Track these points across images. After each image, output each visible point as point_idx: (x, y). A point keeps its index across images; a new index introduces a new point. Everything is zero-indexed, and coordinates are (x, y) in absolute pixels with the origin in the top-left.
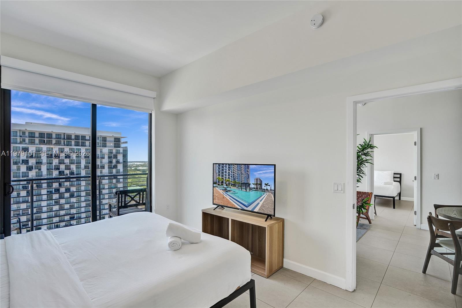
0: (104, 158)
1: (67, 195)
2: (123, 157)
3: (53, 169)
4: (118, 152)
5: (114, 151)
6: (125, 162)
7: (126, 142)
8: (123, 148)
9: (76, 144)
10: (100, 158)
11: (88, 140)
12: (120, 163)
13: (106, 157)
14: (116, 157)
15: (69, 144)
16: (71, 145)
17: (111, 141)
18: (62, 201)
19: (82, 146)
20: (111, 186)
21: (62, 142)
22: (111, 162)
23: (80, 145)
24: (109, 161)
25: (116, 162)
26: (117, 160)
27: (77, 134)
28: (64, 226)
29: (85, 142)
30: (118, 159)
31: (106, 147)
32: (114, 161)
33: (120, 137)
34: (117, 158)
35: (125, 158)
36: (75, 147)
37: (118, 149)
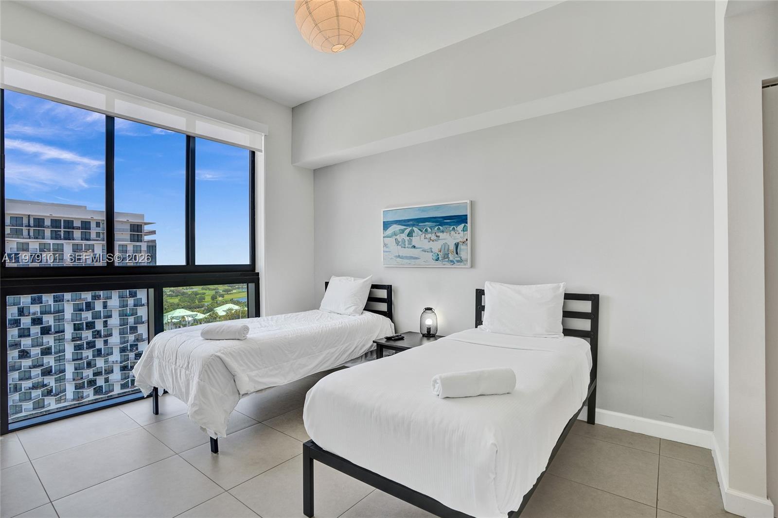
1: (35, 330)
4: (137, 250)
5: (131, 248)
7: (154, 232)
8: (148, 242)
9: (54, 235)
11: (77, 229)
15: (39, 235)
16: (43, 238)
17: (123, 230)
18: (26, 342)
19: (65, 239)
20: (125, 312)
21: (25, 232)
23: (62, 237)
27: (56, 217)
28: (29, 388)
29: (73, 231)
33: (142, 223)
36: (52, 242)
37: (138, 244)
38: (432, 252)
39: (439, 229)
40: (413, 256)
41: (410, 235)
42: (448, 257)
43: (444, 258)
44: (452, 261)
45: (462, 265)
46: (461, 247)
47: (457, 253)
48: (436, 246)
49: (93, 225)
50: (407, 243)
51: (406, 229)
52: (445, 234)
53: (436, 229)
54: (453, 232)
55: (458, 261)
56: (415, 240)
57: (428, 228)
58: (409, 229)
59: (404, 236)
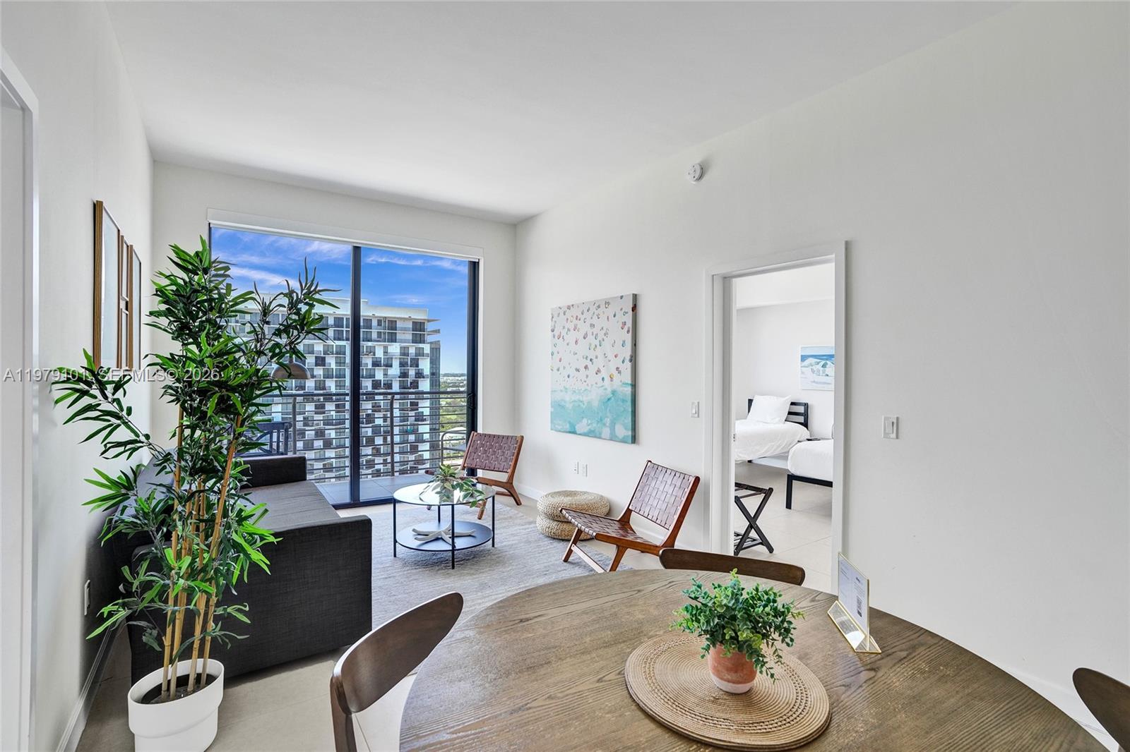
0: (391, 366)
2: (431, 363)
3: (294, 388)
4: (420, 353)
5: (412, 351)
6: (435, 374)
7: (438, 331)
8: (431, 343)
9: (337, 336)
10: (384, 365)
12: (424, 377)
13: (396, 363)
14: (415, 363)
17: (405, 329)
20: (405, 429)
22: (404, 375)
23: (345, 338)
24: (401, 373)
25: (416, 374)
26: (419, 370)
27: (339, 315)
30: (420, 367)
31: (395, 341)
32: (412, 372)
33: (425, 320)
34: (417, 366)
35: (434, 366)
37: (421, 345)
41: (824, 366)
49: (374, 323)
59: (819, 367)
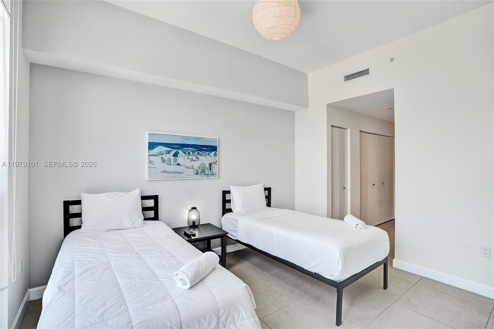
38: (193, 169)
39: (198, 153)
40: (178, 171)
41: (175, 155)
42: (204, 172)
43: (202, 173)
44: (207, 175)
45: (213, 177)
46: (213, 165)
47: (210, 170)
48: (196, 165)
50: (172, 161)
51: (171, 151)
52: (203, 157)
53: (196, 152)
54: (208, 156)
55: (211, 175)
56: (180, 159)
57: (190, 152)
58: (174, 151)
59: (170, 156)
